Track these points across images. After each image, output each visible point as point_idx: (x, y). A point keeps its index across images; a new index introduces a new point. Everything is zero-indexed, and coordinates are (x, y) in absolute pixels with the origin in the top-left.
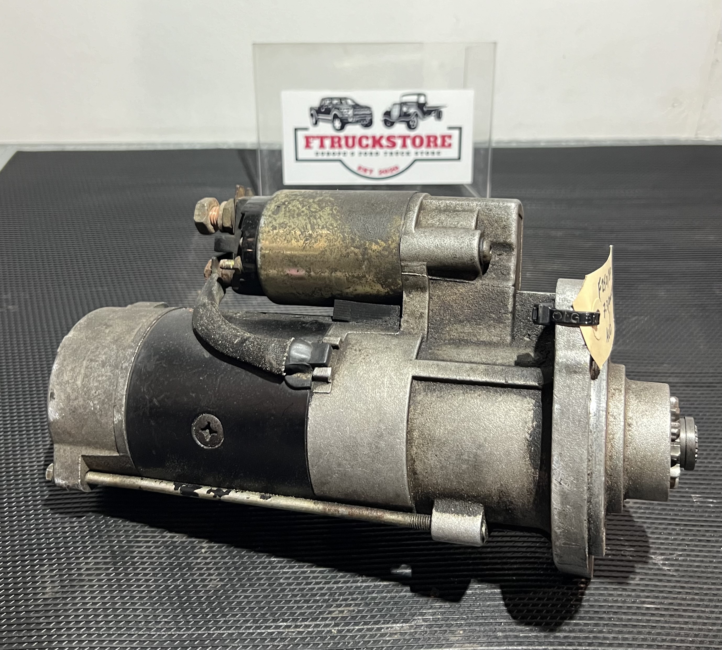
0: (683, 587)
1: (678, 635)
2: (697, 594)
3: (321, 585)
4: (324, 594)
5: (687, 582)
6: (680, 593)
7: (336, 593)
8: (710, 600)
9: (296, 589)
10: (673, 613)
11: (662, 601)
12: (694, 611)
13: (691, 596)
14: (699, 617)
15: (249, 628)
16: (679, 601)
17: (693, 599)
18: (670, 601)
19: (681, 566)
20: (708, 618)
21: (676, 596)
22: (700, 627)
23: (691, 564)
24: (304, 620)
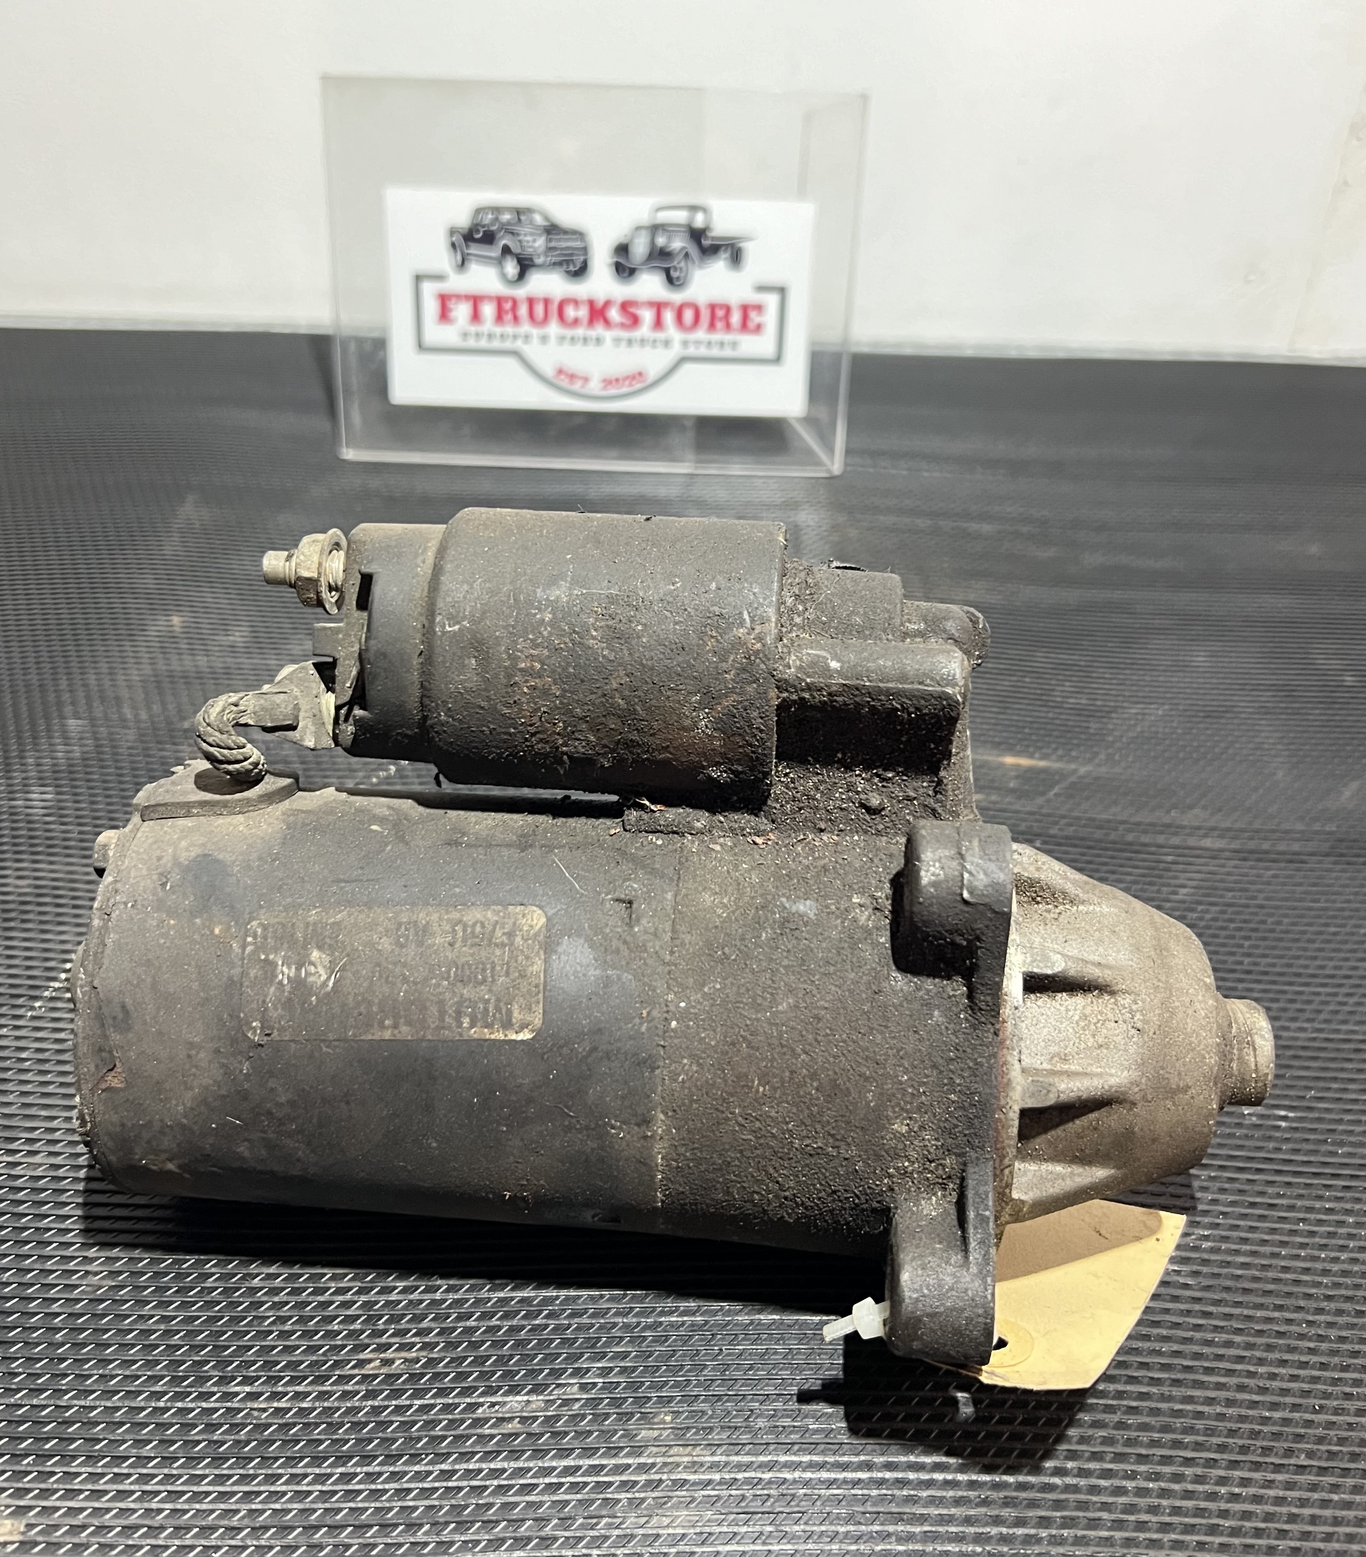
0: (1207, 1315)
1: (1189, 1430)
2: (1238, 1331)
3: (348, 1296)
4: (354, 1319)
5: (1217, 1303)
6: (1198, 1327)
7: (382, 1316)
8: (1270, 1348)
9: (287, 1303)
10: (1180, 1376)
11: (1157, 1346)
12: (1230, 1372)
13: (1225, 1337)
14: (1241, 1388)
15: (158, 1396)
16: (1196, 1348)
17: (1229, 1344)
18: (1176, 1347)
19: (1205, 1262)
20: (1263, 1390)
21: (1190, 1334)
22: (1243, 1412)
23: (1229, 1259)
24: (294, 1381)
